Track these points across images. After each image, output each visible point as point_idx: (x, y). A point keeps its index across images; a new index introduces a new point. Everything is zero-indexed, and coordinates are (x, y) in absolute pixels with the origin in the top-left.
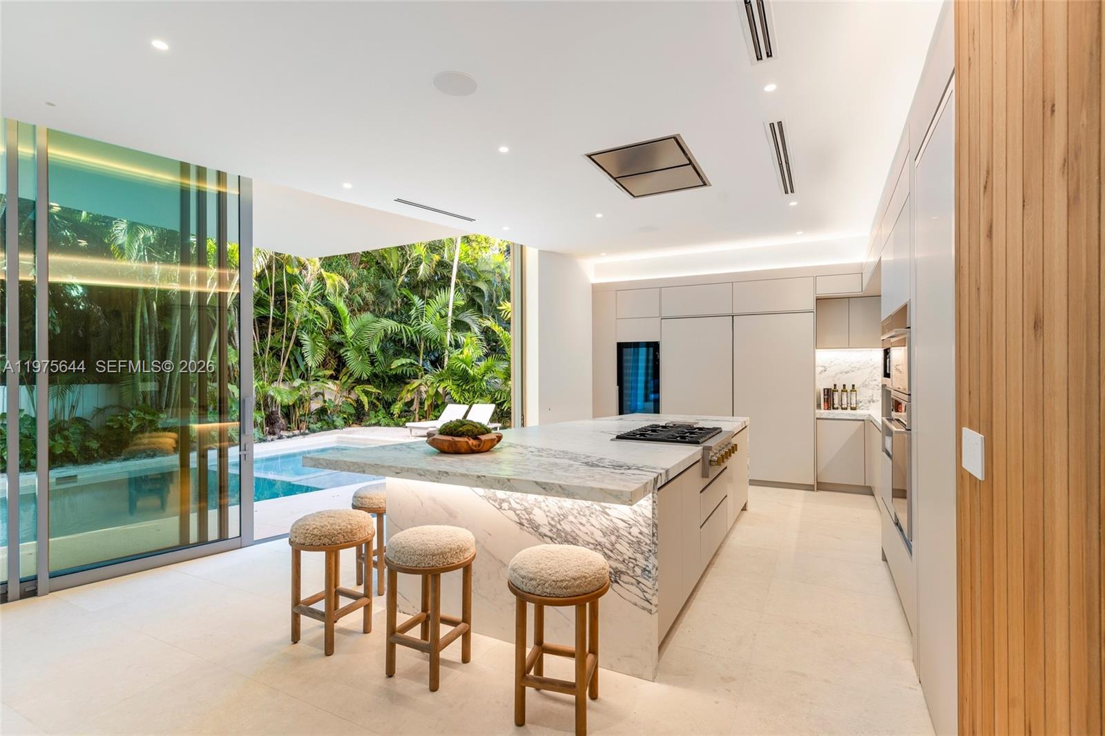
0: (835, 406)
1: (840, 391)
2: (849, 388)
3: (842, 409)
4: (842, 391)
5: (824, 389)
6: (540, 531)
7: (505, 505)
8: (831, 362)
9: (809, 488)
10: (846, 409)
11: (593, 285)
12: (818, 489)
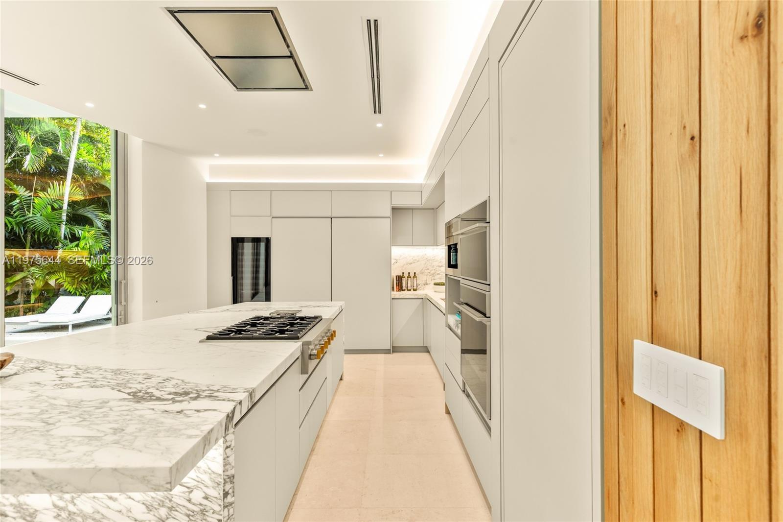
0: (403, 288)
1: (406, 277)
2: (412, 275)
3: (408, 290)
4: (408, 277)
5: (396, 276)
8: (401, 256)
9: (387, 352)
10: (410, 290)
11: (207, 184)
12: (393, 352)
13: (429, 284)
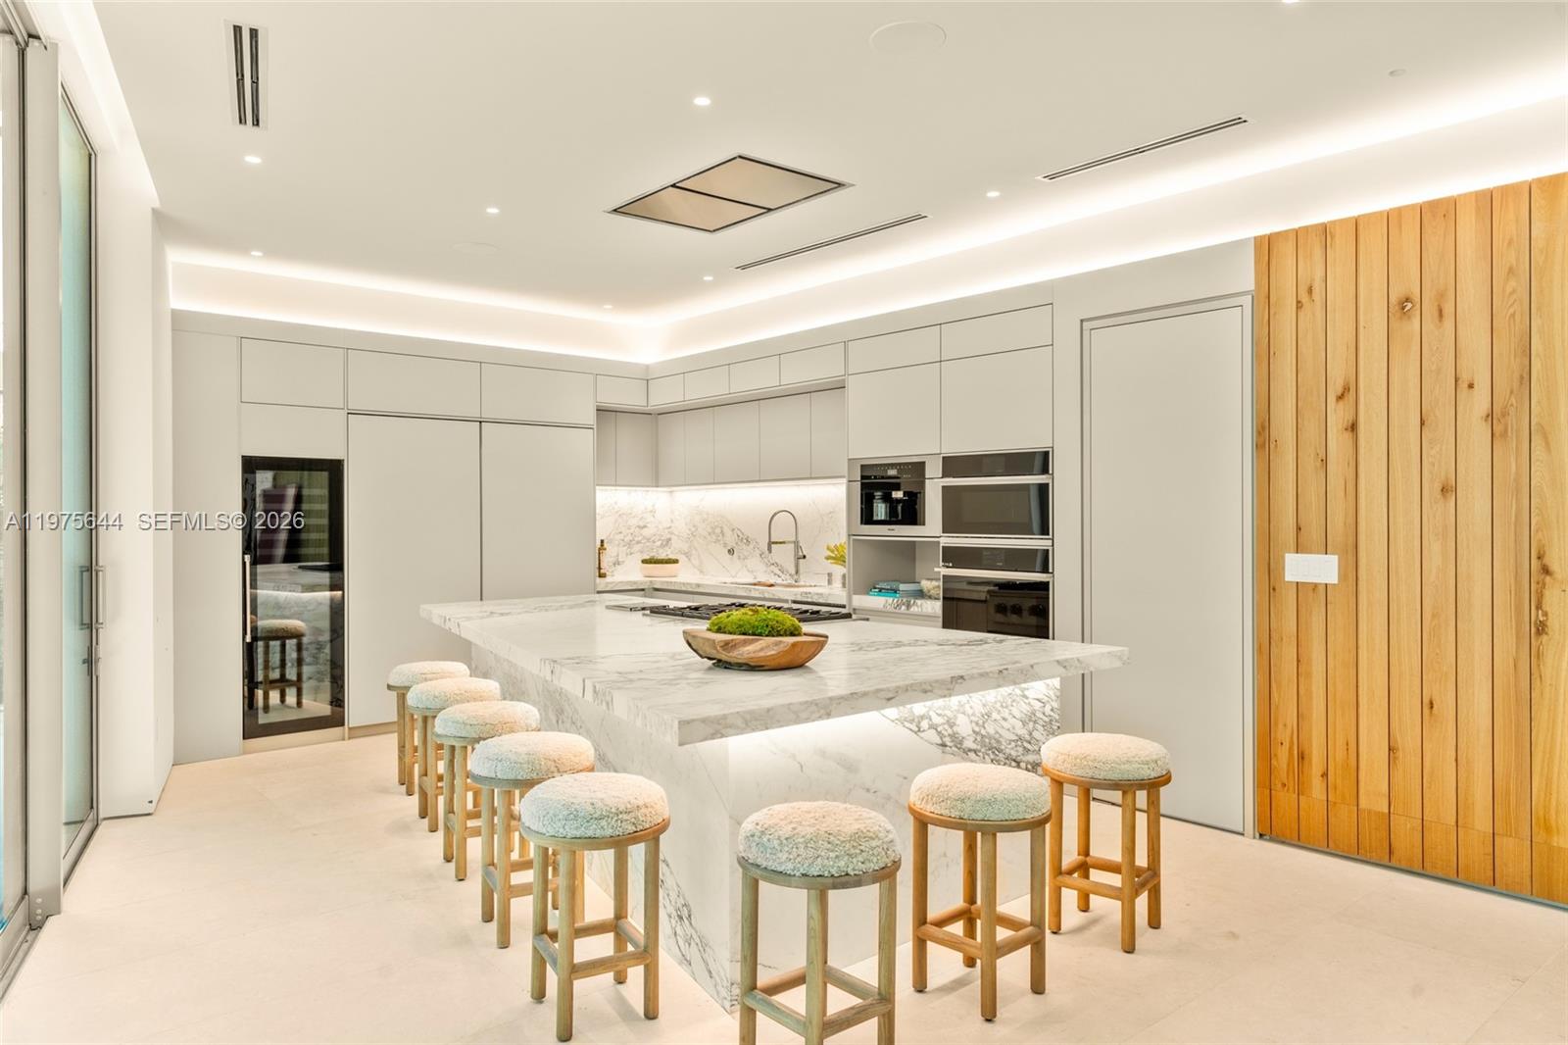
6: (963, 747)
7: (925, 724)
11: (174, 313)
13: (623, 562)
